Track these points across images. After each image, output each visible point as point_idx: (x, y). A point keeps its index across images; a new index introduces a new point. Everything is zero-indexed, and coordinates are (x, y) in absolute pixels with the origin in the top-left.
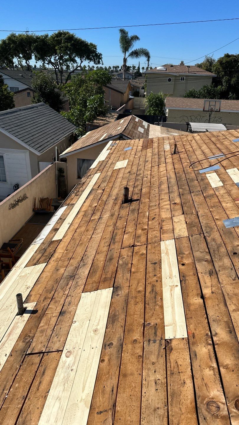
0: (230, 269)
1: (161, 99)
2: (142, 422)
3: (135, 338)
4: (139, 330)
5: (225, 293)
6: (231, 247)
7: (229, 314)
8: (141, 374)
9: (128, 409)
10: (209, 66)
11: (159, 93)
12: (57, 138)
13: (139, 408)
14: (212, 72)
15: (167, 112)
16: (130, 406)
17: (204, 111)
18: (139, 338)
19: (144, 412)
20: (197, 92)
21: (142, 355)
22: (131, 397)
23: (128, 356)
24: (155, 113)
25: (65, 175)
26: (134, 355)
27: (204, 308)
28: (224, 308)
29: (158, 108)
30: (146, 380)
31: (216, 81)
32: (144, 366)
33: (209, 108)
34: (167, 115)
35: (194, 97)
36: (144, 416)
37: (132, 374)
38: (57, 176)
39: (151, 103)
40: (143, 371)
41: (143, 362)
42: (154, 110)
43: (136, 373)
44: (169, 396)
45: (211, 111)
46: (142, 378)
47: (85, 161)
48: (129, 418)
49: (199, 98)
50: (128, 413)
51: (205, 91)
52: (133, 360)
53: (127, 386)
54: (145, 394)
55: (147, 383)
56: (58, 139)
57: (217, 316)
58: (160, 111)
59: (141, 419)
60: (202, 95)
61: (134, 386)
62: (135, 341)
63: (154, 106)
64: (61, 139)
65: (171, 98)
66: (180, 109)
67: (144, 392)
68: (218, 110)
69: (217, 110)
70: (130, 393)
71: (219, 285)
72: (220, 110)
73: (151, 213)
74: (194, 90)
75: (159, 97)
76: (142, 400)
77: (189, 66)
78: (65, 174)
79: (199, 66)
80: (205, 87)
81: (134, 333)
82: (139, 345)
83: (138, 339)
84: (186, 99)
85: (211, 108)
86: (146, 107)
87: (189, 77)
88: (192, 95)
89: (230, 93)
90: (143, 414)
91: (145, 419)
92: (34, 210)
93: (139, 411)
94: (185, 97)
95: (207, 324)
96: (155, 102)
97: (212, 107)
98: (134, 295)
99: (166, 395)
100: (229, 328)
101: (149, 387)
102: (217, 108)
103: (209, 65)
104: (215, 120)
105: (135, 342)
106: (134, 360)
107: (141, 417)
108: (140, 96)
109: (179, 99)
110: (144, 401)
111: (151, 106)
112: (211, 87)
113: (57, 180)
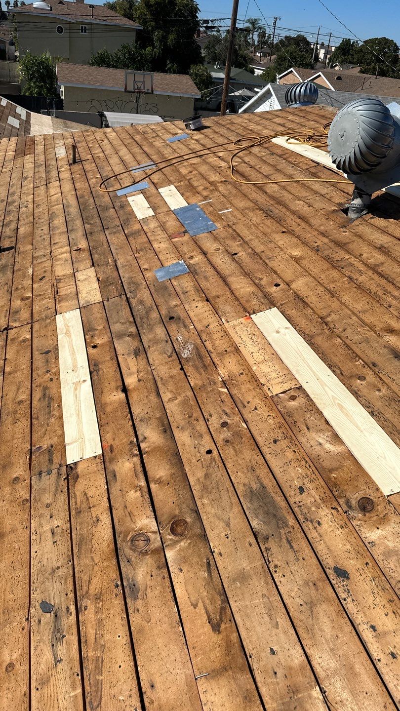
0: (164, 342)
1: (48, 66)
3: (15, 476)
4: (21, 461)
5: (157, 378)
6: (166, 309)
7: (162, 406)
8: (28, 526)
9: (9, 584)
10: (128, 9)
11: (44, 54)
14: (134, 21)
15: (62, 91)
17: (126, 91)
18: (23, 473)
19: (35, 581)
20: (111, 56)
21: (28, 496)
24: (41, 92)
27: (127, 406)
28: (156, 399)
29: (45, 82)
30: (36, 533)
31: (143, 38)
32: (32, 514)
33: (134, 86)
34: (63, 98)
35: (108, 66)
39: (31, 72)
40: (32, 521)
41: (30, 509)
42: (38, 87)
43: (19, 527)
44: (74, 546)
45: (138, 92)
46: (30, 532)
48: (12, 596)
49: (116, 67)
51: (125, 55)
52: (14, 509)
54: (36, 554)
55: (38, 537)
57: (146, 413)
58: (49, 90)
60: (121, 62)
63: (37, 79)
65: (65, 65)
66: (84, 86)
67: (35, 550)
68: (150, 91)
69: (148, 90)
71: (149, 368)
72: (153, 91)
73: (36, 269)
74: (107, 52)
75: (44, 62)
76: (32, 564)
77: (93, 5)
79: (112, 7)
80: (124, 47)
82: (23, 484)
83: (21, 475)
84: (93, 67)
85: (138, 87)
86: (22, 79)
87: (95, 27)
88: (103, 61)
89: (168, 62)
90: (34, 583)
93: (28, 581)
94: (92, 64)
95: (132, 427)
96: (38, 71)
97: (139, 84)
98: (11, 410)
99: (70, 545)
100: (163, 425)
101: (42, 541)
102: (148, 87)
103: (128, 6)
104: (147, 108)
108: (9, 59)
109: (81, 67)
111: (31, 79)
112: (135, 48)
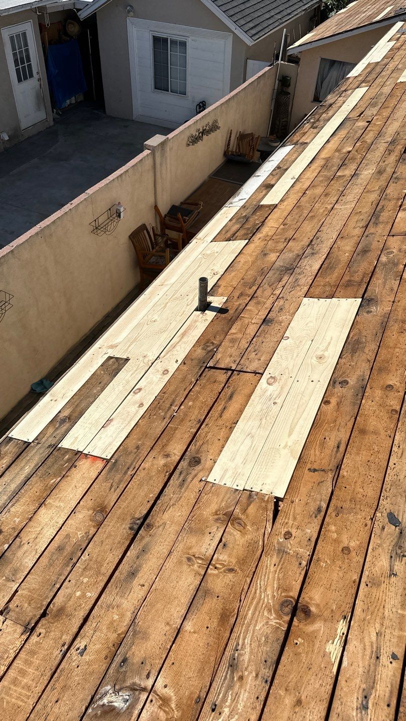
2: (382, 502)
12: (289, 11)
13: (381, 482)
16: (366, 474)
22: (369, 463)
23: (373, 406)
25: (290, 92)
26: (384, 407)
36: (388, 494)
37: (375, 433)
38: (275, 91)
47: (336, 64)
50: (359, 483)
53: (363, 447)
56: (290, 14)
59: (381, 497)
61: (376, 450)
62: (390, 387)
64: (295, 13)
70: (368, 458)
78: (290, 90)
81: (390, 375)
91: (389, 499)
92: (225, 154)
105: (388, 389)
106: (384, 414)
107: (382, 495)
110: (391, 475)
113: (274, 100)
